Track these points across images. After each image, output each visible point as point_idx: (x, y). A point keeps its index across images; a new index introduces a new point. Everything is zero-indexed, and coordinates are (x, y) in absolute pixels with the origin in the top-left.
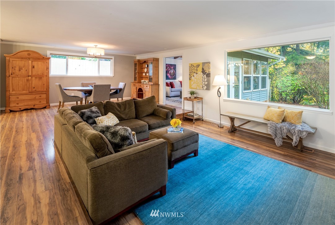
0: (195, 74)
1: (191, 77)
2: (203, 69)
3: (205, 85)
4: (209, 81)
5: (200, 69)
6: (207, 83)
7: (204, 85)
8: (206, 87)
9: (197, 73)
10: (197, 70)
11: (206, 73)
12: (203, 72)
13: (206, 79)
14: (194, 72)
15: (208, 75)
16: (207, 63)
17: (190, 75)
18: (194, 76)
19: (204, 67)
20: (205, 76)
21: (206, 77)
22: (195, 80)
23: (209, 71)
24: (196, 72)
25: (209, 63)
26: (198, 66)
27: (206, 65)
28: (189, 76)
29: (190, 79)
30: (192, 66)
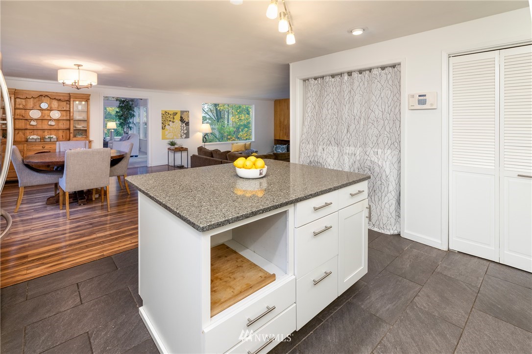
0: (171, 123)
1: (165, 126)
2: (181, 117)
3: (185, 134)
4: (188, 130)
5: (178, 117)
6: (186, 131)
7: (183, 134)
8: (185, 136)
9: (173, 122)
10: (174, 119)
11: (185, 121)
12: (182, 120)
13: (185, 128)
14: (170, 121)
15: (187, 124)
16: (186, 112)
17: (163, 123)
18: (169, 125)
19: (183, 116)
20: (184, 124)
21: (185, 126)
22: (171, 129)
23: (188, 120)
24: (172, 120)
25: (188, 112)
26: (175, 114)
27: (185, 113)
28: (161, 125)
29: (163, 128)
30: (167, 114)
